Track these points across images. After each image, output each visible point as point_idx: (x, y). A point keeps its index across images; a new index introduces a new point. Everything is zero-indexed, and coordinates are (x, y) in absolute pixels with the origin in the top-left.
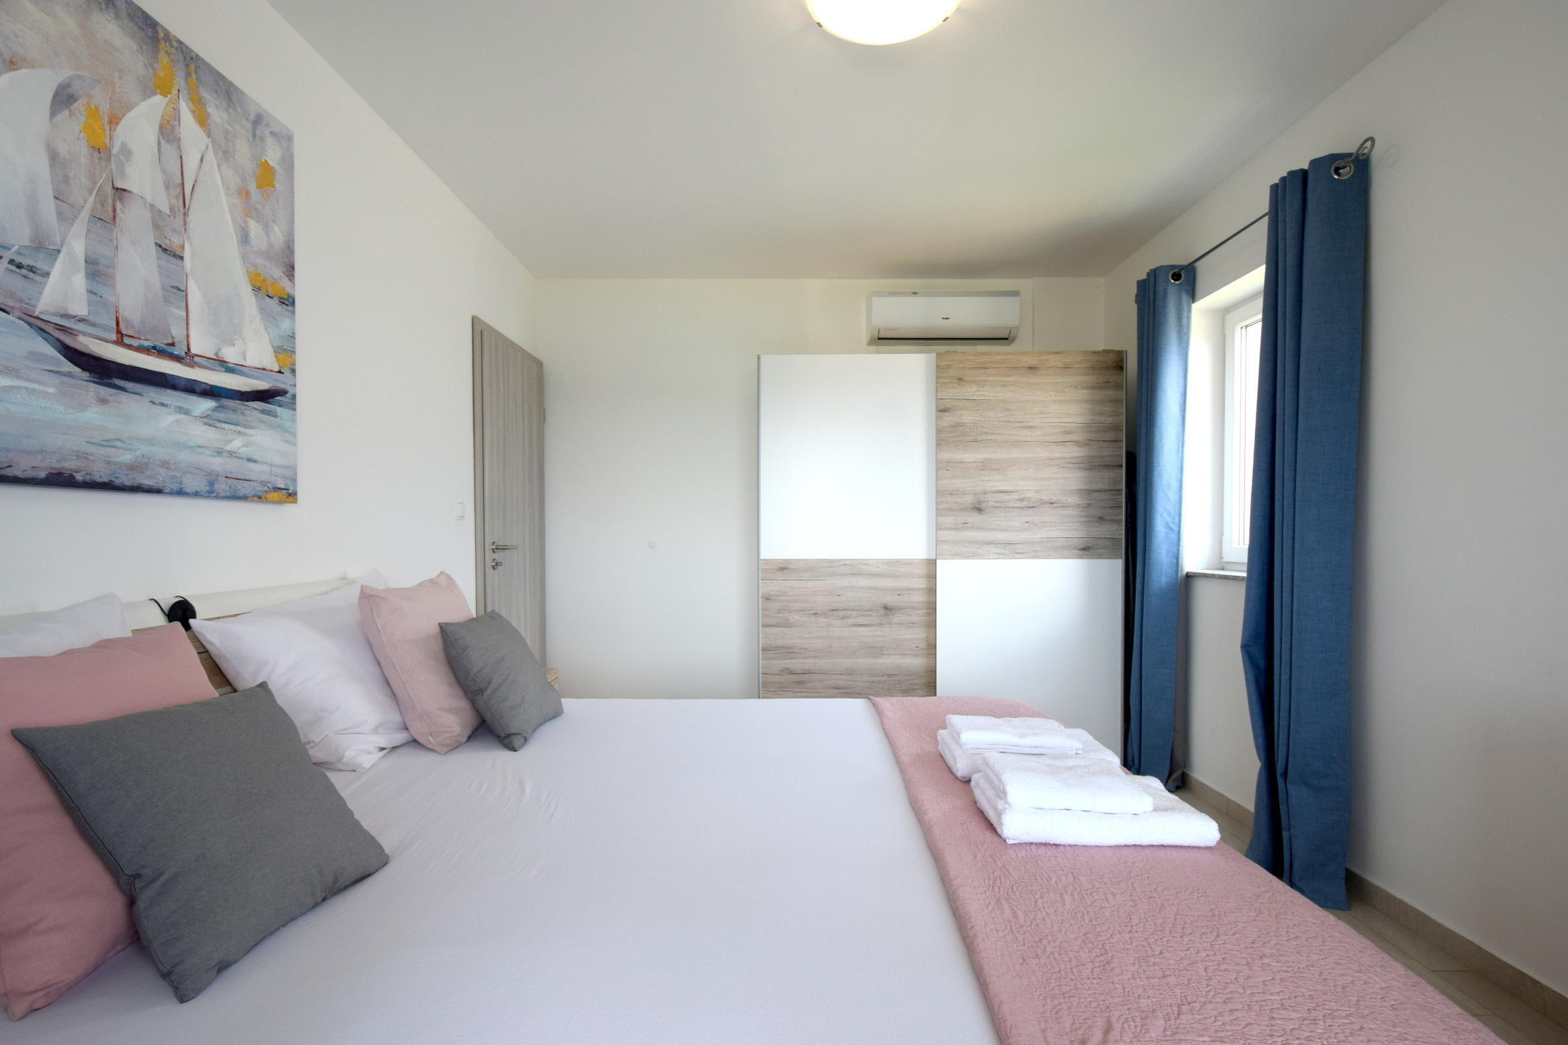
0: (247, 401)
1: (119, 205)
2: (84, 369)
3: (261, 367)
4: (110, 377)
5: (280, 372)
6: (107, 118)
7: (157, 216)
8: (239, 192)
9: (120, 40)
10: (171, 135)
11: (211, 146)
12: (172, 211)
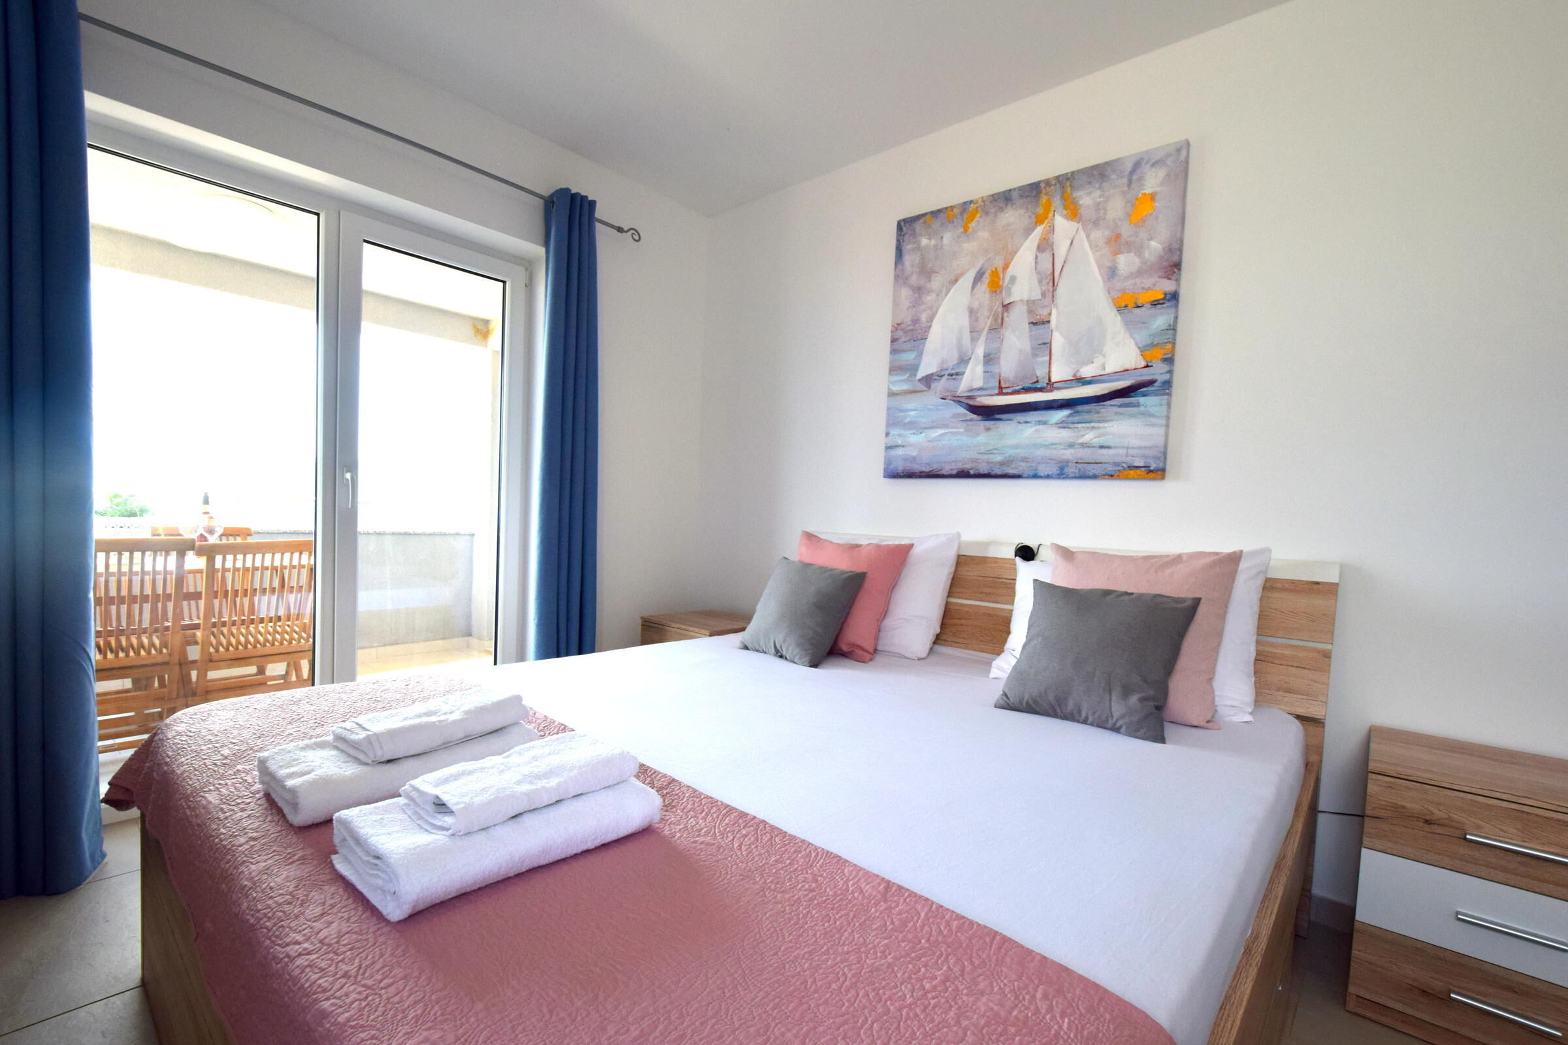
0: (1104, 401)
1: (1005, 314)
2: (978, 415)
3: (1122, 370)
4: (993, 415)
5: (1147, 366)
6: (1001, 269)
7: (1031, 305)
8: (1108, 242)
9: (1012, 217)
10: (1045, 245)
11: (1081, 227)
12: (1044, 294)
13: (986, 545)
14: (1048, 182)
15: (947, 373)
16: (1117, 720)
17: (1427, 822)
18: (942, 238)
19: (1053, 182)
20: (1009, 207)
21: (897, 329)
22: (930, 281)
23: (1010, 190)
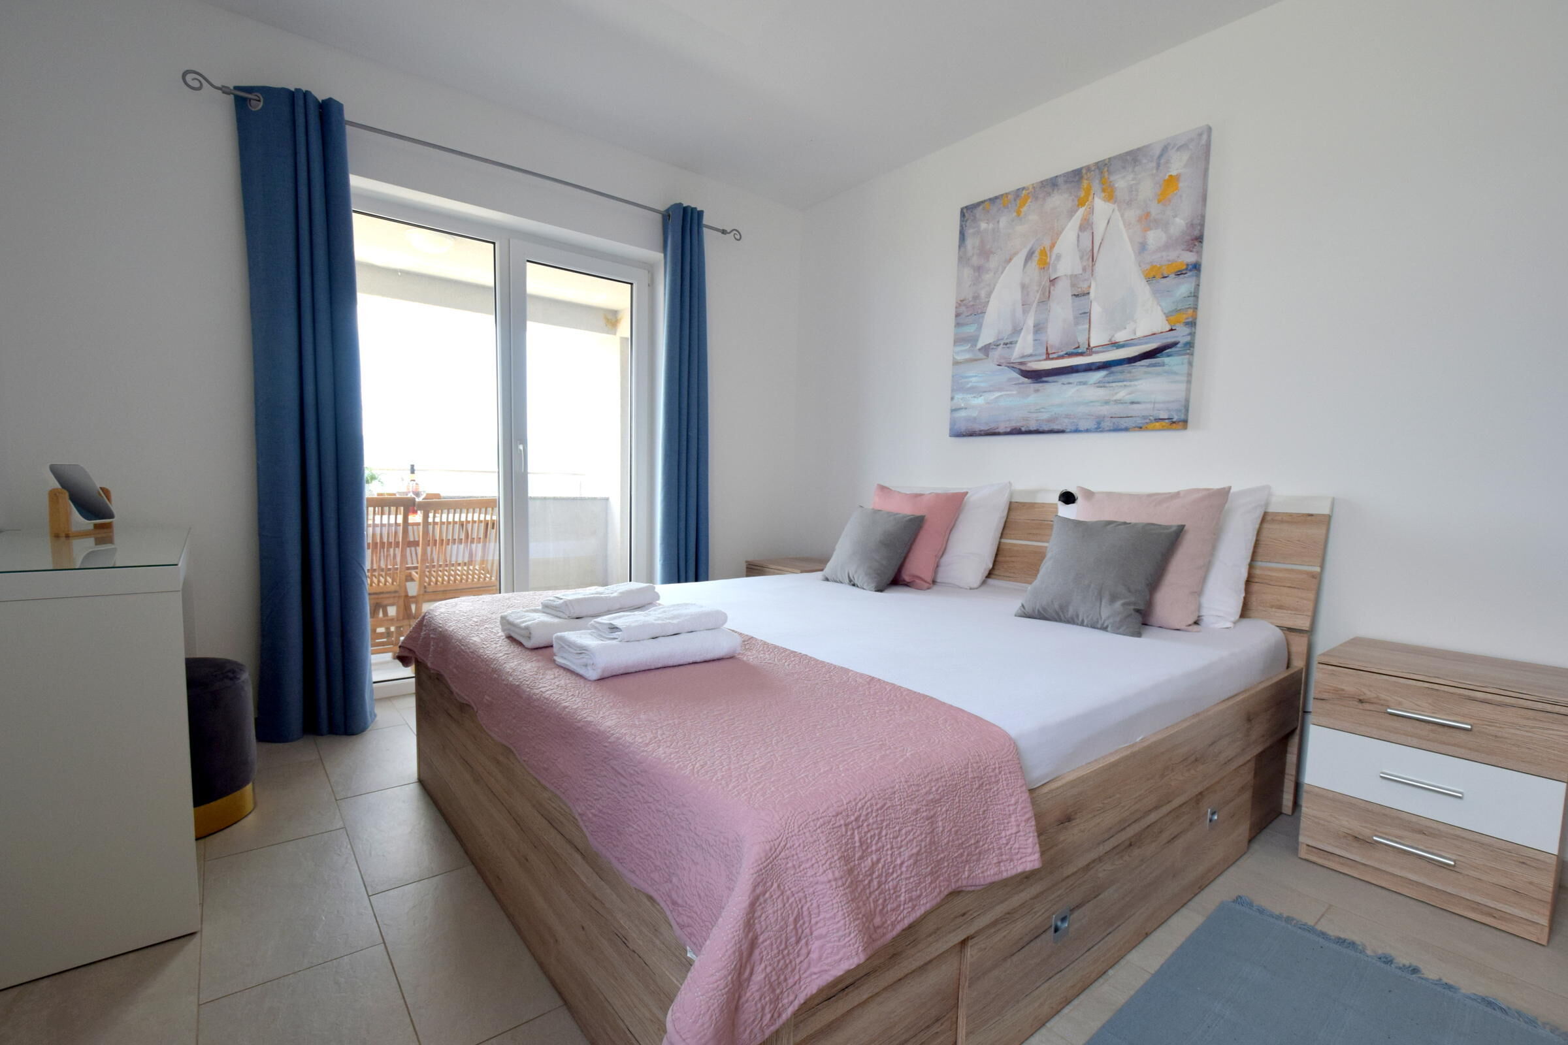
0: (1134, 362)
1: (1052, 288)
2: (1028, 378)
3: (1150, 334)
4: (1041, 378)
5: (1172, 330)
6: (1049, 248)
7: (1074, 279)
8: (1140, 220)
9: (1059, 200)
10: (1086, 225)
11: (1116, 208)
12: (1084, 269)
13: (1034, 492)
14: (1088, 168)
15: (1002, 342)
16: (1105, 620)
17: (1361, 701)
18: (998, 222)
19: (1093, 169)
20: (1055, 192)
21: (960, 305)
22: (988, 260)
23: (1057, 177)
